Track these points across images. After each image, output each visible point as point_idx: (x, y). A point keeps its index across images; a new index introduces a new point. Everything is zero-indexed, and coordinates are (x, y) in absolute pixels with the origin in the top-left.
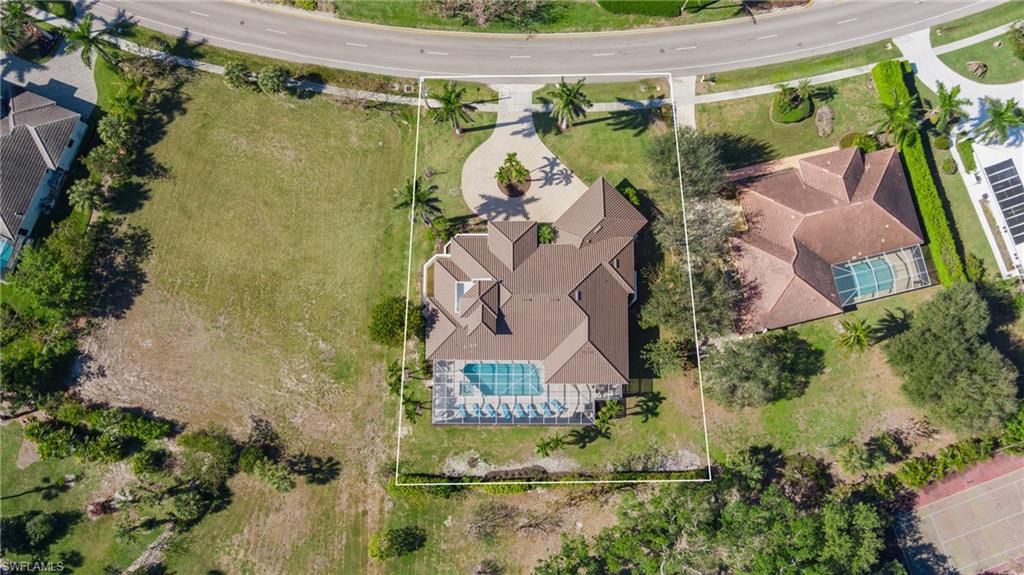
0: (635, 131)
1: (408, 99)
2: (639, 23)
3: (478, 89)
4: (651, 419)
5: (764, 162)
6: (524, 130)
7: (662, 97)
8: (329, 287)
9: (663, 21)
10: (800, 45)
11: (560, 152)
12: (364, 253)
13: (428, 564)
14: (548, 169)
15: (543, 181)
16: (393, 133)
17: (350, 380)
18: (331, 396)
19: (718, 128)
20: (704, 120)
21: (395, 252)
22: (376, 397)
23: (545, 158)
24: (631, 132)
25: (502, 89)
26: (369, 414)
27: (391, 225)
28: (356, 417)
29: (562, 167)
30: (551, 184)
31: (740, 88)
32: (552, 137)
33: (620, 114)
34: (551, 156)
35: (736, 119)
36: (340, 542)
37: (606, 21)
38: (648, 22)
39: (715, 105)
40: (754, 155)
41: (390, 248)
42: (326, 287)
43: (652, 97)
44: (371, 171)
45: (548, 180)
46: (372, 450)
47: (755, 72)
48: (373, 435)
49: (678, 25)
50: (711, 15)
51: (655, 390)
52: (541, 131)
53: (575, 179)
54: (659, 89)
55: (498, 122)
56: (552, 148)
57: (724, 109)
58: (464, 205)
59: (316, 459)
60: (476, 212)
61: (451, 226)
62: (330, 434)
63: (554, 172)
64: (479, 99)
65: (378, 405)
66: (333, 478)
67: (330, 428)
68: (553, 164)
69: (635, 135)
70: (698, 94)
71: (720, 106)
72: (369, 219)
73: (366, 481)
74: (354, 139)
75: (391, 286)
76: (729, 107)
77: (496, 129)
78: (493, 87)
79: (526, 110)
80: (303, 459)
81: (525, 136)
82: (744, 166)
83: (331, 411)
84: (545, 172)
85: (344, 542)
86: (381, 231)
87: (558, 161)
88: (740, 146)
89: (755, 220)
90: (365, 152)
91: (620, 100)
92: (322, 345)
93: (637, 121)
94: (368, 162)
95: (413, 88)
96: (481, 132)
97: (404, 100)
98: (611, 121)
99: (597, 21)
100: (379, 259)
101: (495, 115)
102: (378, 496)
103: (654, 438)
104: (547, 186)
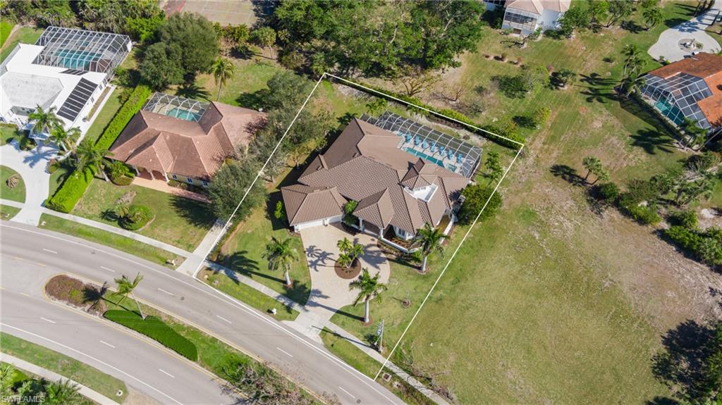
0: (245, 255)
1: (391, 368)
2: (182, 327)
3: (332, 345)
4: (352, 113)
5: (182, 197)
6: (319, 297)
7: (209, 269)
8: (517, 267)
9: (164, 319)
10: (93, 253)
11: (303, 268)
12: (481, 276)
13: (516, 108)
14: (320, 262)
15: (328, 256)
16: (418, 348)
17: (525, 209)
18: (542, 206)
19: (191, 230)
20: (195, 240)
21: (458, 265)
22: (511, 193)
23: (317, 271)
24: (247, 256)
25: (315, 336)
26: (520, 187)
27: (453, 284)
28: (530, 189)
29: (309, 259)
30: (324, 252)
31: (155, 248)
32: (302, 281)
33: (245, 273)
34: (312, 270)
35: (175, 229)
36: (565, 137)
37: (203, 341)
38: (175, 324)
39: (180, 245)
40: (184, 203)
41: (461, 270)
42: (519, 268)
43: (215, 273)
44: (449, 328)
45: (324, 256)
46: (526, 168)
47: (137, 253)
48: (523, 176)
49: (156, 310)
50: (129, 304)
51: (340, 124)
52: (307, 290)
53: (306, 246)
54: (206, 277)
55: (334, 313)
56: (307, 274)
57: (177, 239)
58: (393, 270)
59: (565, 179)
60: (387, 261)
61: (409, 261)
62: (552, 187)
63: (316, 258)
64: (336, 338)
65: (512, 188)
66: (557, 166)
67: (550, 190)
68: (314, 264)
69: (246, 252)
70: (184, 258)
71: (177, 243)
72: (467, 296)
73: (537, 156)
74: (452, 359)
75: (472, 247)
76: (173, 239)
77: (338, 308)
78: (320, 341)
79: (307, 311)
80: (574, 182)
81: (320, 292)
82: (195, 201)
83: (546, 198)
84: (323, 262)
85: (563, 137)
86: (462, 284)
87: (309, 264)
88: (188, 213)
89: (218, 159)
90: (447, 344)
91: (237, 282)
92: (537, 236)
93: (238, 261)
94: (448, 336)
95: (384, 375)
96: (351, 313)
97: (395, 369)
98: (255, 270)
99: (210, 346)
100: (472, 267)
101: (332, 319)
102: (533, 146)
103: (356, 105)
104: (328, 252)
